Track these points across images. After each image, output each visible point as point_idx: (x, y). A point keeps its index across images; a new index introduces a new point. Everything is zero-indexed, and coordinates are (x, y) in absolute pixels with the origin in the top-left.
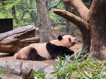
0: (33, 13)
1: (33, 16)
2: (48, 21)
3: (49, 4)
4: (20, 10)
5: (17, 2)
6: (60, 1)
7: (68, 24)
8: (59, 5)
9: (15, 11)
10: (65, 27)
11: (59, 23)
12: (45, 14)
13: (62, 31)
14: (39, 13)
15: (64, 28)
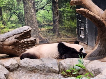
0: (20, 14)
1: (21, 17)
2: (35, 22)
3: (36, 5)
4: (7, 11)
5: (4, 3)
6: (47, 2)
7: (54, 26)
8: (45, 6)
9: (2, 12)
10: (52, 28)
11: (46, 24)
12: (32, 15)
13: (49, 32)
14: (26, 14)
15: (50, 29)
